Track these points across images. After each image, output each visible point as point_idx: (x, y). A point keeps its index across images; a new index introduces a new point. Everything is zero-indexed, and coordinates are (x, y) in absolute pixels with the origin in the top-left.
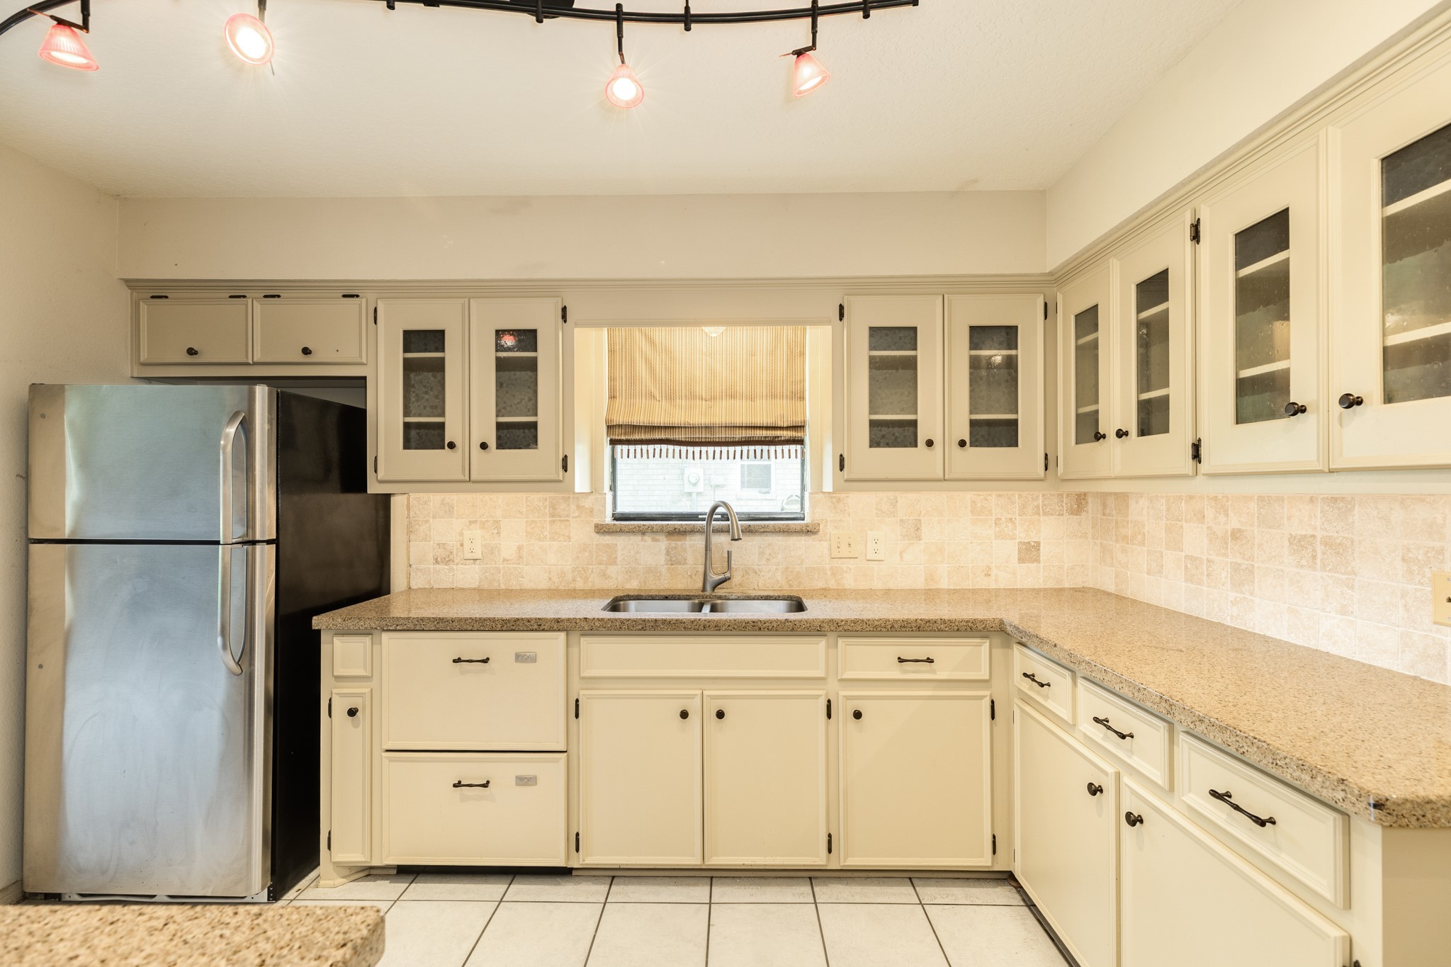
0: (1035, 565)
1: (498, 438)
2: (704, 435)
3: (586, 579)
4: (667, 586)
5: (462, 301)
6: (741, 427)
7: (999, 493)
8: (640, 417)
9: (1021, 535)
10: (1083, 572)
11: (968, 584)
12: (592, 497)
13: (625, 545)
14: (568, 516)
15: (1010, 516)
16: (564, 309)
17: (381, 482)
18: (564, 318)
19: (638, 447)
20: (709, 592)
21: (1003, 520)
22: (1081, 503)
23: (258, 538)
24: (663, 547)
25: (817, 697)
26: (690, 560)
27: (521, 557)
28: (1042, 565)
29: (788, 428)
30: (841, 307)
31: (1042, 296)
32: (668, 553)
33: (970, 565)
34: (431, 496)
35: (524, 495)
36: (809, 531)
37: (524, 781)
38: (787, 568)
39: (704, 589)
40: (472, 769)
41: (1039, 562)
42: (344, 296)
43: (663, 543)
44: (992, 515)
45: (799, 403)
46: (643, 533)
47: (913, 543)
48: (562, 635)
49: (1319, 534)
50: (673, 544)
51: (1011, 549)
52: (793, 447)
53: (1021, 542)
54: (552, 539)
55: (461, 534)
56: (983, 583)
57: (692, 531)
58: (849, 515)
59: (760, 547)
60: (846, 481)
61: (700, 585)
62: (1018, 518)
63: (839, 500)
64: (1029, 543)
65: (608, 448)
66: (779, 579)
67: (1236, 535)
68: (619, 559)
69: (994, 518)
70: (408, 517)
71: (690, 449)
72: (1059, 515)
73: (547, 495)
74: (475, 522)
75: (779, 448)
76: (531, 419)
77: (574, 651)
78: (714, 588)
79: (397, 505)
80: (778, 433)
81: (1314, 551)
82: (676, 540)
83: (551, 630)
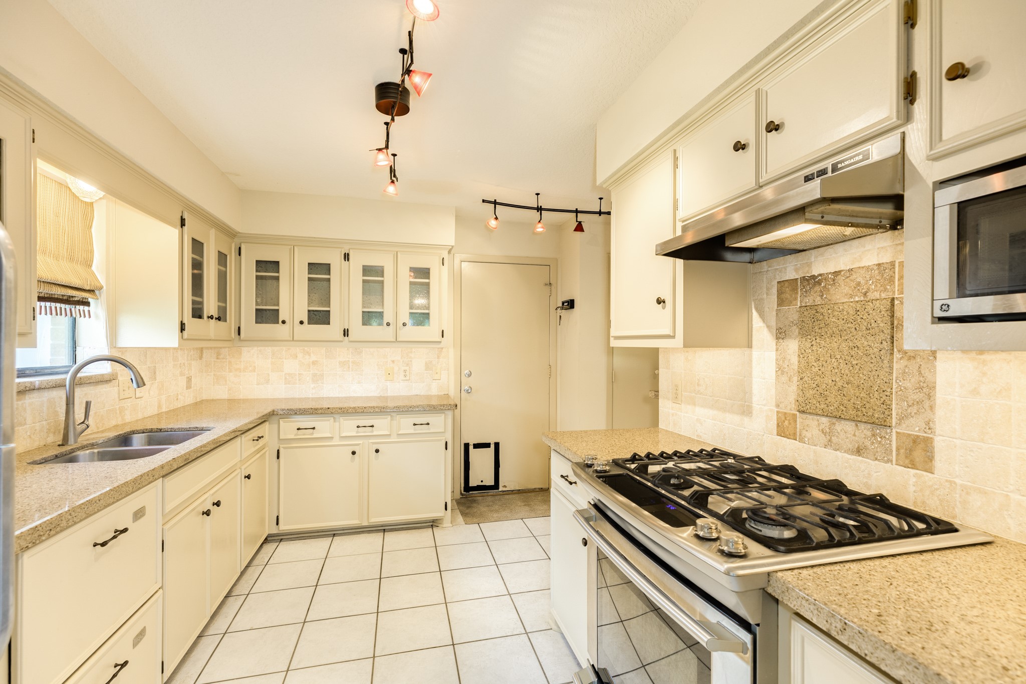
49: (351, 360)
67: (314, 363)
81: (349, 365)
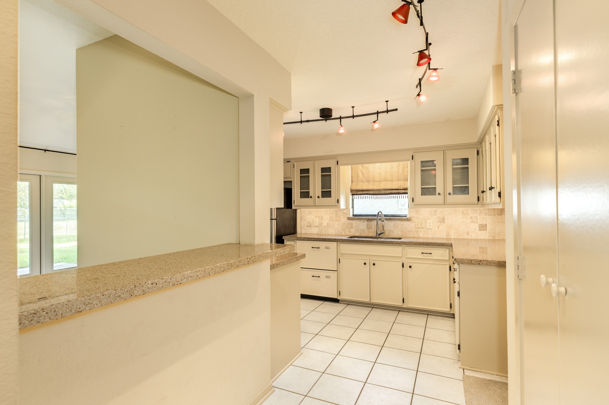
0: (485, 231)
1: (322, 195)
2: (378, 192)
3: (345, 232)
4: (367, 235)
5: (313, 161)
6: (388, 190)
7: (472, 208)
8: (359, 188)
9: (480, 222)
10: (503, 234)
11: (461, 237)
12: (346, 210)
13: (355, 223)
14: (340, 215)
15: (475, 216)
16: (337, 162)
17: (295, 206)
18: (337, 164)
19: (359, 196)
20: (378, 236)
21: (473, 217)
22: (502, 212)
23: (273, 218)
24: (366, 224)
25: (400, 262)
26: (373, 228)
27: (328, 226)
28: (488, 231)
29: (402, 189)
30: (412, 156)
31: (476, 148)
32: (367, 226)
33: (462, 231)
34: (306, 209)
35: (329, 209)
36: (408, 220)
37: (328, 277)
38: (402, 231)
39: (376, 236)
40: (316, 273)
41: (487, 231)
42: (287, 162)
43: (366, 223)
44: (469, 215)
45: (406, 182)
46: (360, 220)
47: (441, 224)
48: (336, 243)
50: (369, 223)
51: (477, 226)
52: (405, 195)
53: (480, 224)
54: (336, 221)
55: (313, 220)
56: (466, 237)
57: (374, 219)
58: (421, 215)
59: (394, 224)
60: (414, 205)
61: (375, 235)
62: (479, 216)
63: (418, 211)
64: (483, 224)
65: (351, 197)
66: (399, 233)
68: (354, 227)
69: (470, 216)
70: (301, 215)
71: (374, 196)
72: (494, 215)
73: (335, 209)
74: (317, 216)
75: (400, 195)
76: (330, 190)
77: (339, 247)
78: (379, 235)
79: (298, 211)
80: (399, 191)
82: (369, 222)
83: (333, 241)
